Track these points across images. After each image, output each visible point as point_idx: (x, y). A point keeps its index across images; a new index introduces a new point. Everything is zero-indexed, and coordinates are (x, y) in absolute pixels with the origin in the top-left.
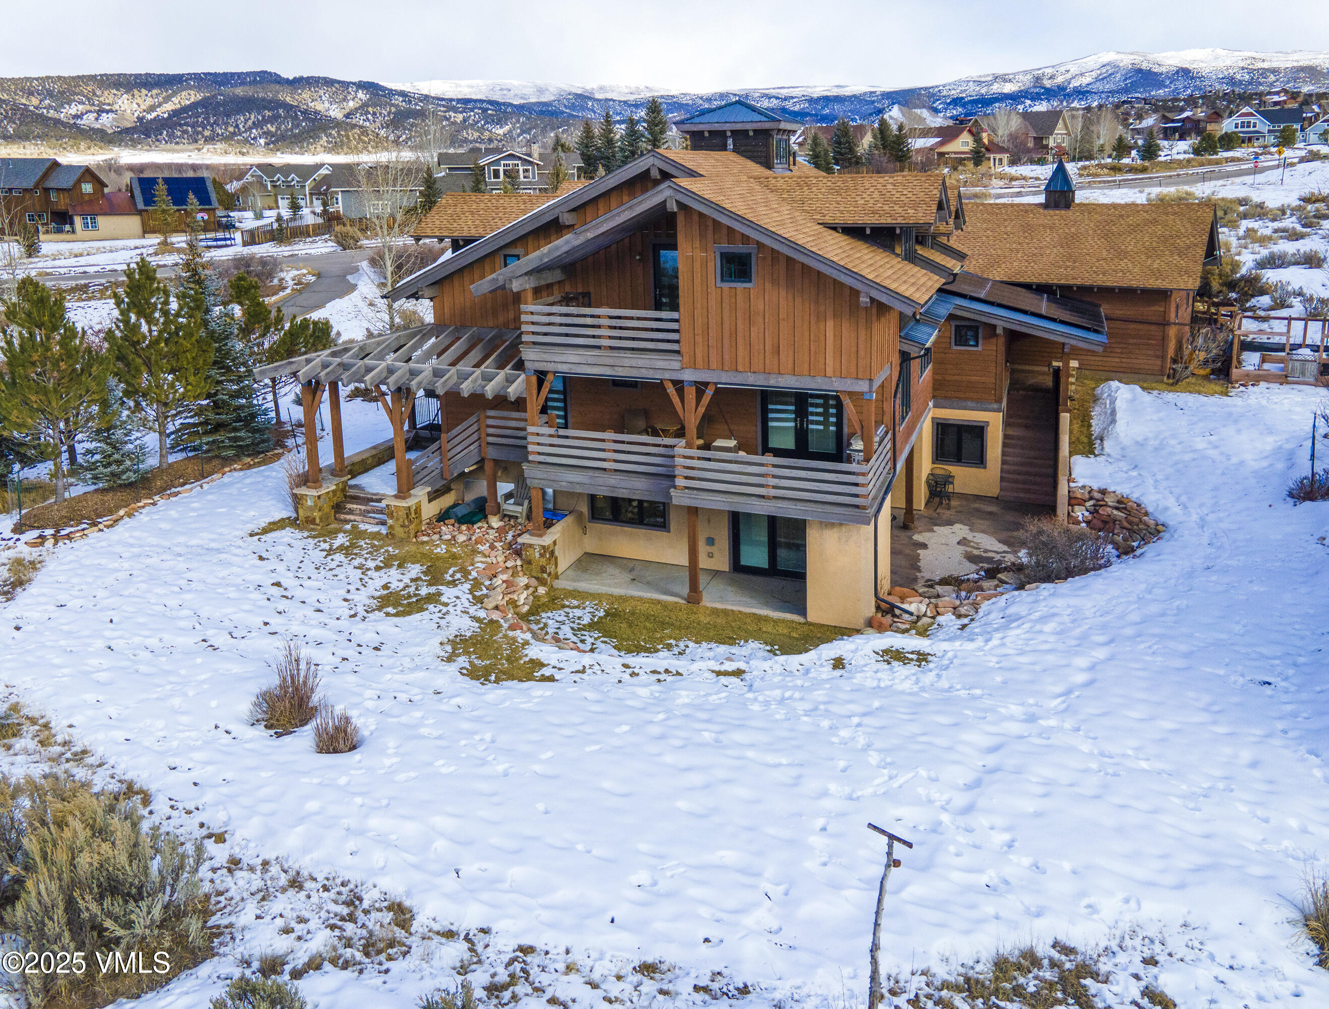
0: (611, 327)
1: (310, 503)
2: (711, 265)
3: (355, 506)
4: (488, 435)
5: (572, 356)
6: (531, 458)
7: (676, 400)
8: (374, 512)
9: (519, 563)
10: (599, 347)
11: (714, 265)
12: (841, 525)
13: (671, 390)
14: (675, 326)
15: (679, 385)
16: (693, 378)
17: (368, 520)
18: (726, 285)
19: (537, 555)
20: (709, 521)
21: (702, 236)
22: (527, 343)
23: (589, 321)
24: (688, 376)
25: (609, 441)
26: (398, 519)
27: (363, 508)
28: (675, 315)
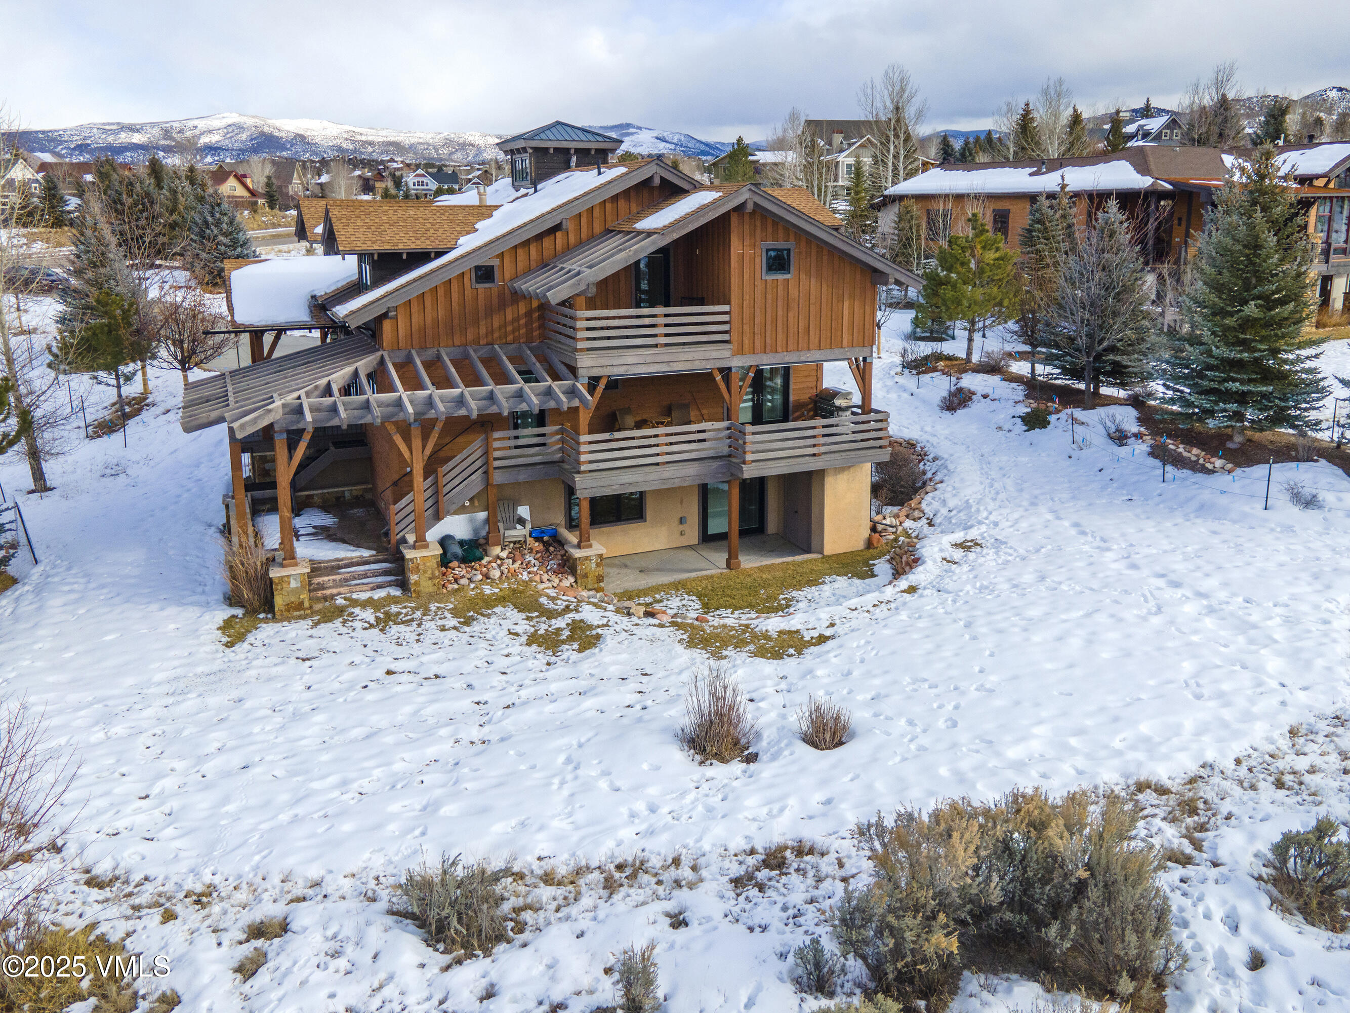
0: (666, 325)
1: (293, 584)
2: (758, 260)
3: (326, 578)
4: (495, 459)
5: (630, 357)
6: (583, 468)
7: (722, 386)
8: (355, 579)
9: (571, 579)
10: (656, 346)
11: (761, 262)
12: (849, 467)
13: (719, 378)
14: (726, 318)
15: (726, 372)
16: (740, 364)
17: (358, 588)
18: (770, 277)
19: (593, 566)
20: (681, 502)
21: (753, 234)
22: (582, 350)
23: (647, 321)
24: (736, 363)
25: (662, 435)
26: (425, 572)
27: (338, 577)
28: (726, 308)
